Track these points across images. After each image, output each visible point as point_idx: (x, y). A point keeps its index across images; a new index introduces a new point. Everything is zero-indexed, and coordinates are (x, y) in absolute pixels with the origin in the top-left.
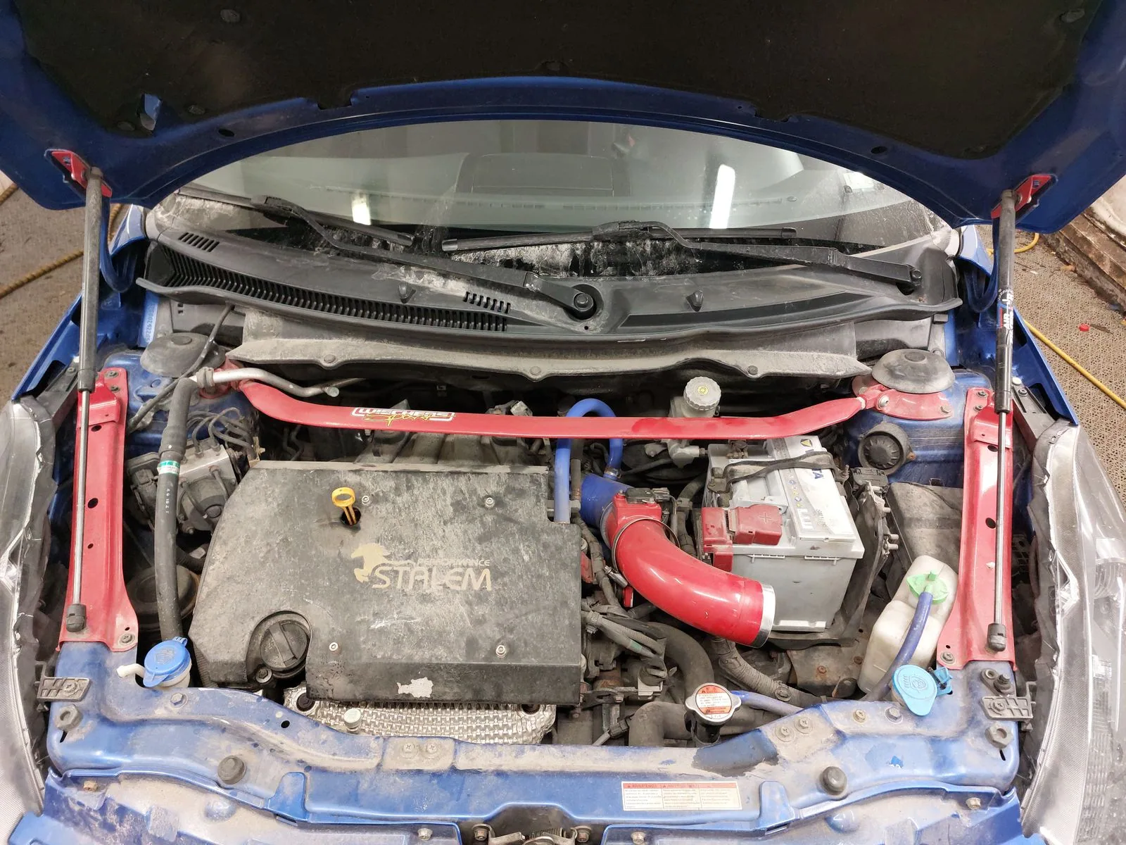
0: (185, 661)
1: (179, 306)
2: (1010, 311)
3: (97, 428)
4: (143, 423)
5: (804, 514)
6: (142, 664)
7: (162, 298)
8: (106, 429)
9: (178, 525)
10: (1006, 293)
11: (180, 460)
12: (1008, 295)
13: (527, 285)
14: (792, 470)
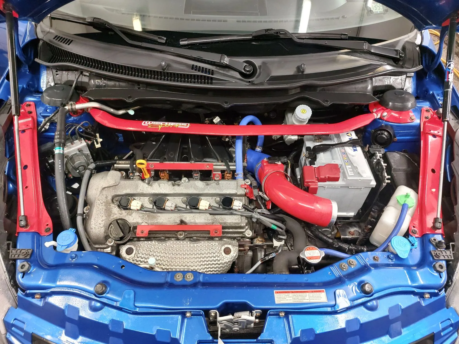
0: (75, 239)
1: (56, 72)
2: (452, 72)
3: (24, 131)
4: (45, 128)
5: (349, 168)
6: (56, 241)
7: (48, 67)
8: (28, 132)
9: (66, 174)
10: (450, 64)
11: (64, 145)
12: (451, 65)
13: (222, 61)
14: (343, 147)
